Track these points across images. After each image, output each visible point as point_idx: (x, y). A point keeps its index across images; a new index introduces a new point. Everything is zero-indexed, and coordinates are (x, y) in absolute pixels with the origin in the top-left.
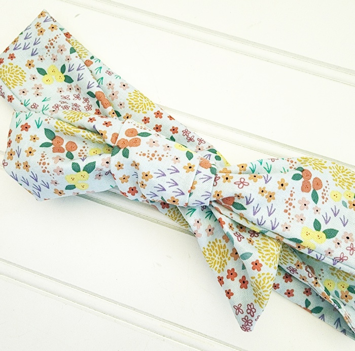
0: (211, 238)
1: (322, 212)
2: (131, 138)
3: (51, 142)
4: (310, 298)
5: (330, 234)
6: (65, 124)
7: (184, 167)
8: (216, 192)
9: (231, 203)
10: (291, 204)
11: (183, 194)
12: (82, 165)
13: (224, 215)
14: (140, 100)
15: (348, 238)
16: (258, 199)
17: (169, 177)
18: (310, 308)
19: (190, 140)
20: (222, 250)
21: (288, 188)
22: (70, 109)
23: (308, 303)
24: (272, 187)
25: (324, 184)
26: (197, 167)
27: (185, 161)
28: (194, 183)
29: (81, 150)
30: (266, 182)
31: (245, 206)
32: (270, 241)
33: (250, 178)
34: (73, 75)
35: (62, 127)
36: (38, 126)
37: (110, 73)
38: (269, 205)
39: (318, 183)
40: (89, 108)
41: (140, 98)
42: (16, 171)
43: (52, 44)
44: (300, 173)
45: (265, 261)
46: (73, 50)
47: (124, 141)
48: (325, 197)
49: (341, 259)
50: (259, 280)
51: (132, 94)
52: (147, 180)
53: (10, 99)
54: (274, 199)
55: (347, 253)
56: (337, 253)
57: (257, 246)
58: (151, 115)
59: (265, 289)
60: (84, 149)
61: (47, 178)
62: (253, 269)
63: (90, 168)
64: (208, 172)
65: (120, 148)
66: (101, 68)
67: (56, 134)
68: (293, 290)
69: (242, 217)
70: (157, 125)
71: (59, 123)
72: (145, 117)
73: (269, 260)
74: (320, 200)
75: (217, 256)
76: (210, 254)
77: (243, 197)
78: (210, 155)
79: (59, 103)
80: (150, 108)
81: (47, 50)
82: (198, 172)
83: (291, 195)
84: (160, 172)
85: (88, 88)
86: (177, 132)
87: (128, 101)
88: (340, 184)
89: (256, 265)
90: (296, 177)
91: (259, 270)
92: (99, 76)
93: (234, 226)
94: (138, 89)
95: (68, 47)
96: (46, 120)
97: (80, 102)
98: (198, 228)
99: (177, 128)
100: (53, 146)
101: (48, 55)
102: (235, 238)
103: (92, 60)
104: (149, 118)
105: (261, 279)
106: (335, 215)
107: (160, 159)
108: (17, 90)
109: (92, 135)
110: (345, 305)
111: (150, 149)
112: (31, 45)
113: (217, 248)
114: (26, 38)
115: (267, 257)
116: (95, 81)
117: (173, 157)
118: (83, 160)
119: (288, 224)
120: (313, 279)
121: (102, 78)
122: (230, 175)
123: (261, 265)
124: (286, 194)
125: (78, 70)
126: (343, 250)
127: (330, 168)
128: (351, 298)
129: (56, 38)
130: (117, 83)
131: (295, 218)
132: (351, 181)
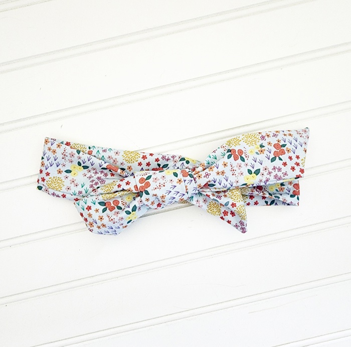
0: (207, 204)
1: (249, 164)
2: (144, 184)
3: (105, 207)
4: (266, 200)
5: (257, 172)
6: (107, 195)
7: (177, 182)
8: (198, 185)
9: (208, 185)
10: (233, 170)
11: (184, 195)
12: (130, 210)
13: (208, 192)
14: (130, 155)
15: (266, 169)
16: (218, 178)
17: (173, 191)
18: (269, 203)
19: (168, 160)
20: (215, 205)
21: (229, 165)
22: (100, 183)
23: (266, 202)
24: (221, 168)
25: (243, 150)
26: (183, 179)
27: (175, 179)
28: (186, 187)
29: (122, 202)
30: (218, 168)
31: (214, 184)
32: (234, 190)
33: (209, 171)
34: (87, 164)
36: (95, 204)
37: (105, 151)
38: (224, 177)
39: (241, 152)
40: (106, 175)
42: (99, 231)
43: (65, 155)
44: (230, 153)
45: (236, 201)
46: (79, 152)
48: (247, 156)
49: (267, 181)
51: (124, 155)
52: (164, 199)
53: (64, 196)
54: (225, 173)
55: (268, 177)
56: (264, 179)
57: (229, 196)
58: (140, 160)
61: (117, 225)
62: (233, 207)
63: (134, 209)
64: (188, 178)
65: (142, 192)
66: (98, 151)
67: (105, 202)
68: (257, 201)
69: (216, 189)
70: (147, 163)
71: (104, 196)
72: (138, 163)
73: (237, 199)
74: (245, 159)
75: (215, 209)
76: (211, 211)
77: (211, 181)
78: (183, 163)
79: (91, 183)
80: (138, 157)
81: (64, 159)
82: (185, 181)
83: (232, 166)
84: (168, 192)
85: (100, 166)
87: (125, 161)
88: (251, 144)
89: (233, 205)
90: (229, 157)
91: (236, 206)
92: (100, 156)
93: (214, 193)
94: (124, 150)
95: (74, 151)
96: (96, 199)
97: (99, 175)
98: (199, 204)
99: (158, 158)
100: (108, 208)
101: (66, 162)
102: (218, 199)
103: (91, 149)
104: (141, 162)
105: (239, 209)
106: (255, 162)
107: (164, 186)
108: (64, 190)
109: (123, 192)
110: (281, 195)
111: (156, 184)
112: (54, 162)
114: (48, 160)
115: (236, 198)
116: (101, 161)
117: (169, 181)
118: (129, 207)
119: (237, 180)
120: (262, 193)
121: (103, 156)
122: (200, 173)
123: (235, 204)
124: (229, 167)
125: (89, 160)
126: (266, 176)
127: (243, 139)
128: (284, 188)
129: (65, 151)
130: (112, 154)
131: (239, 175)
132: (255, 140)
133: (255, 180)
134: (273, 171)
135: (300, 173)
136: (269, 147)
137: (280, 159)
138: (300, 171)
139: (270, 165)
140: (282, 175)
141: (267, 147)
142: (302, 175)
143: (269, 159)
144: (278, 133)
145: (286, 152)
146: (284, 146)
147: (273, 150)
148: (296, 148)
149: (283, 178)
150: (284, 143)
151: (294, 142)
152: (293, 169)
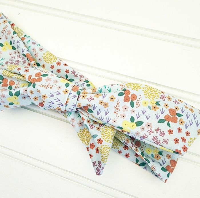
0: (82, 128)
1: (136, 112)
2: (37, 78)
3: (1, 81)
4: (138, 158)
5: (139, 124)
6: (7, 72)
7: (63, 92)
8: (78, 104)
9: (87, 109)
10: (117, 109)
11: (62, 105)
12: (14, 93)
13: (85, 115)
14: (49, 56)
15: (149, 126)
16: (99, 106)
17: (55, 97)
18: (139, 163)
19: (76, 76)
20: (88, 134)
21: (116, 101)
22: (14, 63)
23: (137, 161)
24: (107, 100)
25: (138, 97)
26: (70, 91)
27: (64, 88)
28: (68, 99)
29: (17, 85)
30: (103, 97)
31: (93, 111)
32: (108, 128)
33: (95, 96)
34: (15, 45)
35: (5, 74)
37: (34, 43)
38: (106, 109)
39: (134, 97)
40: (25, 62)
41: (49, 55)
43: (4, 30)
44: (123, 92)
45: (105, 139)
46: (15, 33)
47: (34, 79)
48: (138, 104)
49: (144, 137)
50: (101, 149)
51: (45, 54)
52: (45, 99)
54: (108, 106)
55: (147, 134)
56: (142, 134)
57: (102, 131)
58: (55, 64)
59: (105, 153)
60: (18, 84)
62: (98, 143)
63: (18, 94)
64: (75, 93)
65: (32, 83)
66: (29, 41)
67: (4, 77)
68: (129, 154)
70: (58, 69)
71: (4, 72)
72: (52, 65)
73: (107, 138)
74: (135, 106)
75: (86, 137)
76: (81, 136)
77: (91, 106)
78: (84, 84)
79: (9, 61)
80: (54, 60)
81: (2, 34)
82: (70, 93)
83: (118, 104)
84: (51, 95)
85: (22, 52)
86: (69, 72)
87: (43, 58)
88: (149, 97)
89: (100, 141)
90: (120, 94)
91: (101, 144)
92: (28, 45)
93: (90, 121)
94: (48, 50)
95: (12, 31)
97: (20, 59)
98: (73, 122)
99: (68, 70)
100: (2, 83)
101: (3, 36)
102: (89, 127)
103: (25, 37)
104: (54, 66)
105: (102, 148)
106: (143, 113)
107: (51, 88)
109: (20, 77)
111: (46, 83)
113: (85, 132)
115: (106, 137)
116: (26, 48)
117: (58, 86)
118: (15, 90)
119: (116, 119)
120: (135, 148)
121: (30, 46)
122: (86, 94)
123: (102, 141)
124: (114, 103)
125: (17, 43)
126: (146, 132)
127: (143, 88)
128: (160, 158)
129: (6, 27)
130: (37, 48)
131: (120, 116)
132: (155, 95)
133: (132, 130)
134: (155, 132)
135: (182, 150)
136: (164, 108)
137: (169, 125)
138: (182, 148)
139: (155, 124)
140: (162, 141)
141: (162, 107)
142: (182, 152)
143: (157, 118)
144: (180, 102)
145: (179, 122)
146: (180, 115)
147: (167, 112)
148: (191, 125)
149: (162, 144)
150: (181, 113)
151: (191, 117)
152: (177, 141)
